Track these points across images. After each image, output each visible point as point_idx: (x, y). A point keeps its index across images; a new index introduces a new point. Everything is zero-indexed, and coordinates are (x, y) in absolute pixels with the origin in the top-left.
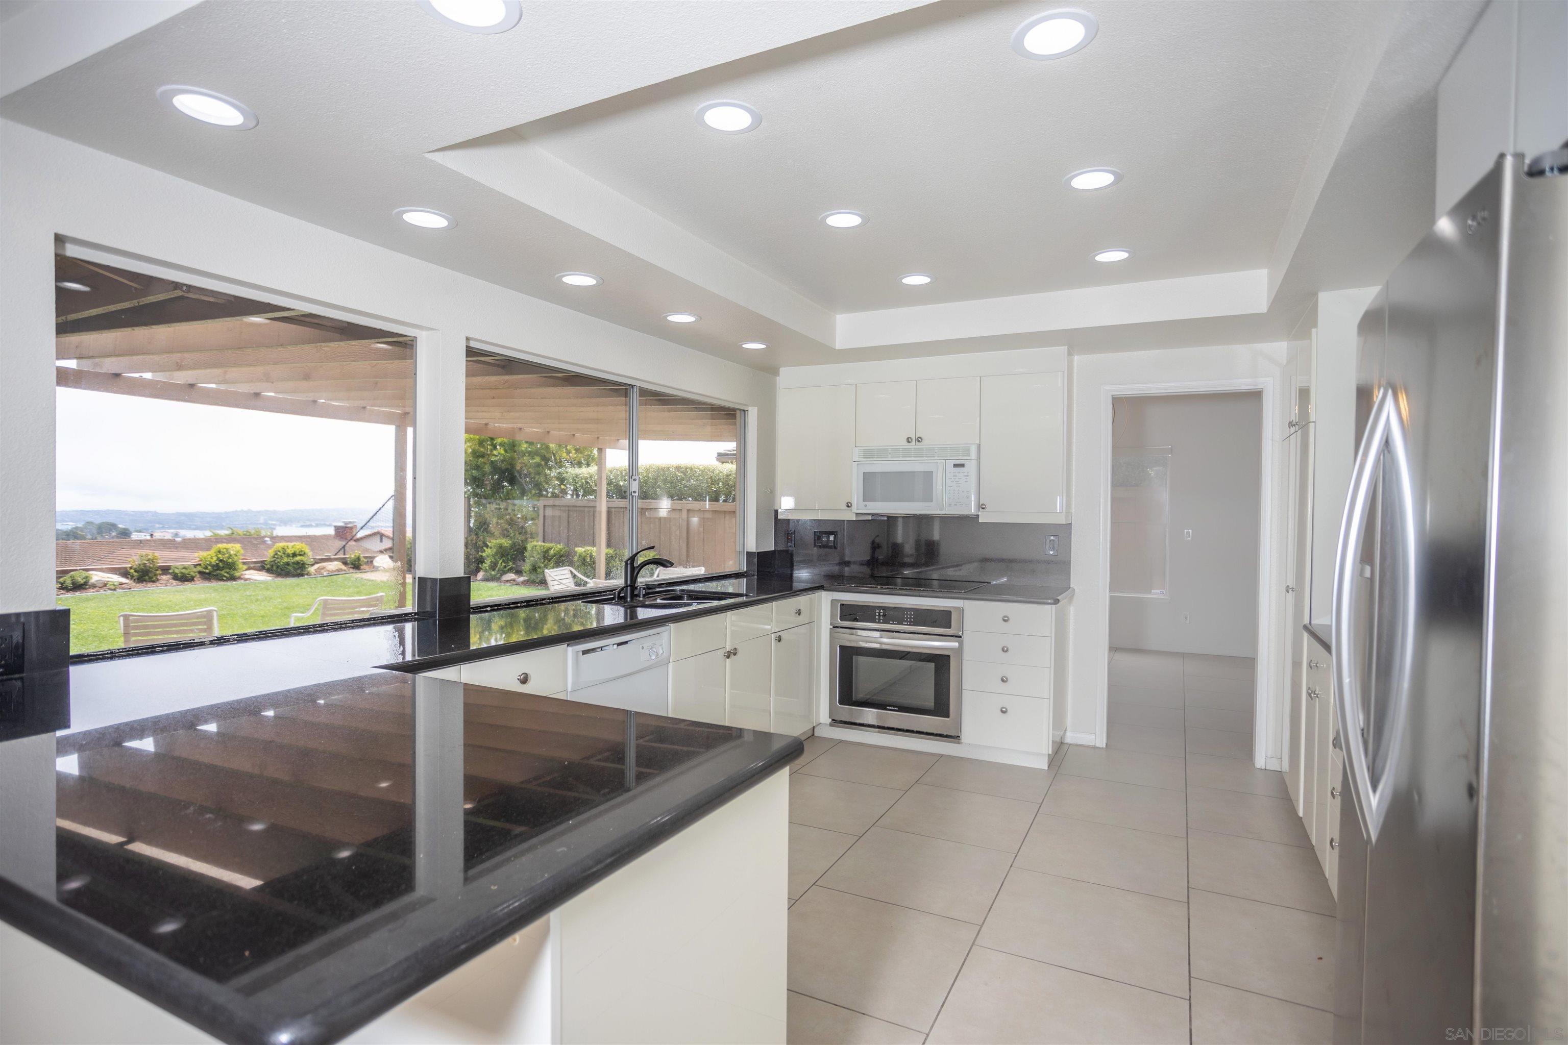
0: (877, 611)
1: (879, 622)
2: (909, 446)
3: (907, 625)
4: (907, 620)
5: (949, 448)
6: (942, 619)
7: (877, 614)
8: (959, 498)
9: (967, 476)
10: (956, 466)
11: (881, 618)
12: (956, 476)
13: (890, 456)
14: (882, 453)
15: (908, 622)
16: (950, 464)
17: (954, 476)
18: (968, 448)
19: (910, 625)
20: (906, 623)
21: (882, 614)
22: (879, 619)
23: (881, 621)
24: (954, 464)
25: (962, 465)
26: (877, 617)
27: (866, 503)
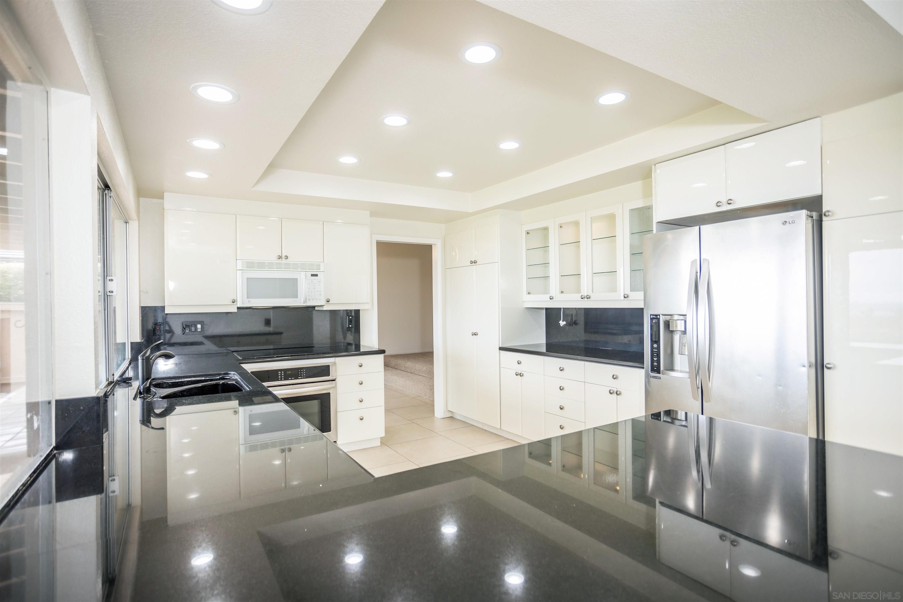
0: (280, 372)
1: (281, 380)
2: (280, 261)
3: (301, 378)
4: (301, 375)
5: (307, 264)
6: (324, 371)
7: (279, 375)
8: (315, 296)
9: (320, 282)
10: (312, 275)
11: (283, 377)
12: (313, 282)
13: (267, 267)
14: (261, 265)
15: (301, 376)
16: (309, 274)
17: (312, 282)
18: (319, 265)
19: (303, 378)
20: (300, 378)
21: (283, 374)
22: (281, 378)
23: (283, 379)
24: (311, 274)
25: (317, 275)
26: (280, 377)
27: (249, 300)
